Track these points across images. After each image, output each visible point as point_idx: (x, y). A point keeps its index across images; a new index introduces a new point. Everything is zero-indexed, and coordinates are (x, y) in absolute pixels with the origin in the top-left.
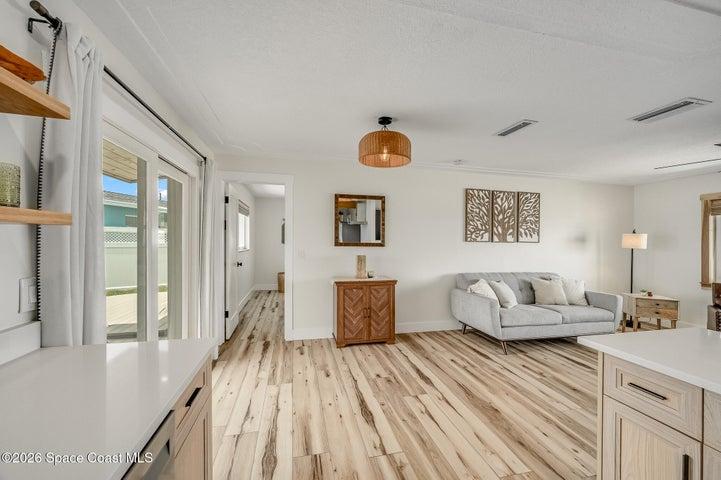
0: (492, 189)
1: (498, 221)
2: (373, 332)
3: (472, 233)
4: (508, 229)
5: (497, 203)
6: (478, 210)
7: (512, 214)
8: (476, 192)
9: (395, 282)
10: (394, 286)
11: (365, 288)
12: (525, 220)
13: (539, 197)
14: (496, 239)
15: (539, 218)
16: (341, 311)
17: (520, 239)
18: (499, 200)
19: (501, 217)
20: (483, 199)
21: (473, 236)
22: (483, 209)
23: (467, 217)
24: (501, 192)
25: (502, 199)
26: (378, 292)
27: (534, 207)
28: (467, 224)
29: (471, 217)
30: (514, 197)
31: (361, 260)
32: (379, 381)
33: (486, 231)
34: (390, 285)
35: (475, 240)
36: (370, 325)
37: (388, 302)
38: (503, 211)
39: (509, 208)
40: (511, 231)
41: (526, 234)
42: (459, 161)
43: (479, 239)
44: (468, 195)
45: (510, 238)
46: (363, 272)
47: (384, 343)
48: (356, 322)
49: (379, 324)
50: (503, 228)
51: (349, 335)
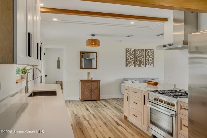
0: (135, 48)
1: (138, 60)
2: (93, 97)
3: (128, 64)
4: (142, 63)
5: (137, 53)
6: (130, 56)
7: (143, 57)
8: (130, 50)
9: (100, 80)
10: (99, 82)
11: (90, 82)
12: (148, 59)
13: (153, 51)
14: (137, 66)
15: (153, 58)
16: (82, 89)
17: (146, 66)
18: (138, 52)
19: (139, 58)
20: (132, 52)
21: (129, 65)
22: (132, 55)
23: (126, 58)
24: (139, 49)
25: (139, 52)
26: (94, 84)
27: (152, 54)
28: (126, 61)
29: (128, 59)
30: (144, 51)
31: (89, 73)
32: (92, 106)
33: (134, 63)
34: (98, 81)
35: (129, 67)
36: (92, 94)
37: (98, 87)
38: (140, 56)
39: (142, 55)
40: (143, 63)
41: (148, 64)
42: (121, 41)
43: (131, 66)
44: (127, 51)
45: (142, 66)
46: (89, 77)
47: (97, 100)
48: (87, 93)
49: (94, 94)
50: (140, 62)
51: (85, 98)
